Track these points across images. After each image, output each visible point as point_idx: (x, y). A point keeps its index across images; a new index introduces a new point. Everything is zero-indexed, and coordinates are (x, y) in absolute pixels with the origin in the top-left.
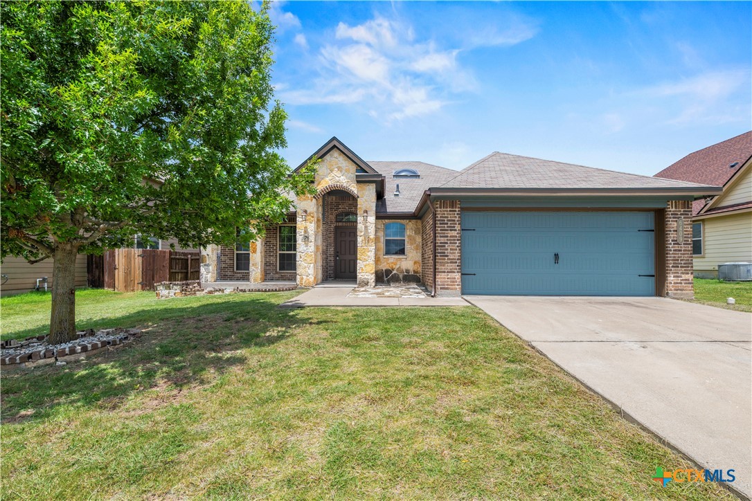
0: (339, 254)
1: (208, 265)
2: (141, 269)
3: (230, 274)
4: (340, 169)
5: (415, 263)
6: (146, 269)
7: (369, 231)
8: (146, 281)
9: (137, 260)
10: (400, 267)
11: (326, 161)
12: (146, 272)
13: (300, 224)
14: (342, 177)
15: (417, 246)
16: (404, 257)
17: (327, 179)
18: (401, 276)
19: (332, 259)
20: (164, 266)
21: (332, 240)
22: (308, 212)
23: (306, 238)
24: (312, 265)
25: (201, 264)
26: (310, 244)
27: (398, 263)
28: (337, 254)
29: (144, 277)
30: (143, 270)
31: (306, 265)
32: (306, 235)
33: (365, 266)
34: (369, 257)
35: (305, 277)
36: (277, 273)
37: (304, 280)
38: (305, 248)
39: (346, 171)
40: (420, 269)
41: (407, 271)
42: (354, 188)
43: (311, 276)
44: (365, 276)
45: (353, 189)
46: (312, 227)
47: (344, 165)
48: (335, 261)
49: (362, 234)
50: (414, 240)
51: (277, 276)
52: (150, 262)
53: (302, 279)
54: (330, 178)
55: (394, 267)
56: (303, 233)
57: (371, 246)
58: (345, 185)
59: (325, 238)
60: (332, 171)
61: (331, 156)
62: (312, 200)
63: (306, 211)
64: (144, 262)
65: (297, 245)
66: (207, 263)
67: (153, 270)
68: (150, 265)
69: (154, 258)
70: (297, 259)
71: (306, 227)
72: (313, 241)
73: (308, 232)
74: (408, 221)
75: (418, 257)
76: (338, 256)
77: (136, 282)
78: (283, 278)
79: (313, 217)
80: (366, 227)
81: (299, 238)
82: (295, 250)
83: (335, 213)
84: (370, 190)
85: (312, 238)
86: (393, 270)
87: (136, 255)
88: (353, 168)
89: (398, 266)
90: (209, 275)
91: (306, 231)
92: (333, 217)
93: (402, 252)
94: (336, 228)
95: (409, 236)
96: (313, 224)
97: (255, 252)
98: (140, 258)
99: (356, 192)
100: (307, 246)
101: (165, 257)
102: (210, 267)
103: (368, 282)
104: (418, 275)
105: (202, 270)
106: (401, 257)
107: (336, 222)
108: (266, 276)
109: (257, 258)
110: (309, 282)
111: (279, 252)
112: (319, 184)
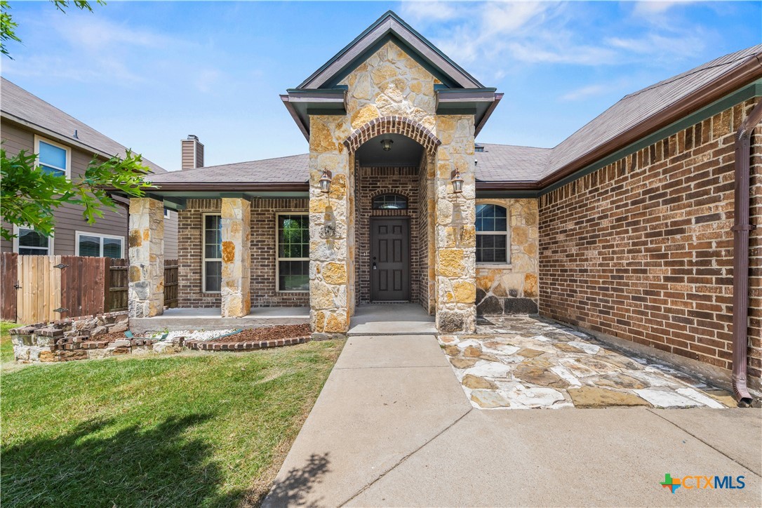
0: (377, 261)
1: (142, 286)
2: (60, 289)
3: (194, 296)
4: (399, 85)
5: (527, 277)
6: (68, 288)
7: (464, 214)
8: (68, 307)
9: (52, 274)
10: (499, 285)
11: (369, 68)
12: (68, 292)
13: (317, 201)
14: (404, 102)
15: (530, 245)
16: (508, 266)
17: (374, 106)
18: (502, 302)
19: (366, 269)
20: (96, 283)
21: (366, 237)
22: (334, 176)
23: (330, 231)
24: (343, 287)
25: (130, 284)
26: (338, 243)
27: (497, 277)
28: (373, 261)
29: (65, 301)
30: (62, 289)
31: (330, 287)
32: (330, 224)
33: (456, 288)
34: (463, 269)
35: (327, 313)
36: (275, 294)
37: (326, 320)
38: (328, 252)
39: (413, 89)
40: (536, 289)
41: (513, 292)
42: (430, 125)
43: (340, 311)
44: (456, 310)
45: (427, 126)
46: (342, 209)
47: (409, 76)
48: (371, 272)
49: (449, 220)
50: (525, 235)
51: (276, 299)
52: (73, 276)
53: (323, 317)
54: (380, 104)
55: (489, 284)
56: (323, 221)
57: (468, 246)
58: (410, 117)
59: (358, 235)
60: (382, 89)
61: (382, 58)
62: (341, 151)
63: (328, 173)
64: (65, 277)
65: (311, 246)
66: (142, 280)
67: (79, 289)
68: (74, 281)
69: (80, 271)
70: (311, 276)
71: (329, 208)
72: (344, 236)
73: (334, 219)
74: (513, 201)
75: (533, 266)
76: (374, 264)
77: (52, 309)
78: (285, 304)
79: (344, 186)
80: (457, 207)
81: (315, 231)
82: (306, 254)
83: (370, 194)
84: (463, 127)
85: (342, 230)
86: (487, 290)
87: (52, 266)
88: (428, 82)
89: (495, 284)
90: (145, 304)
91: (329, 216)
92: (367, 202)
93: (501, 257)
94: (372, 218)
95: (517, 228)
96: (344, 202)
97: (230, 259)
98: (59, 270)
99: (434, 133)
100: (331, 247)
101: (98, 267)
102: (148, 290)
103: (462, 323)
104: (533, 299)
105: (133, 294)
106: (501, 266)
107: (373, 209)
108: (253, 304)
109: (235, 270)
110: (337, 325)
111: (278, 259)
112: (355, 117)
